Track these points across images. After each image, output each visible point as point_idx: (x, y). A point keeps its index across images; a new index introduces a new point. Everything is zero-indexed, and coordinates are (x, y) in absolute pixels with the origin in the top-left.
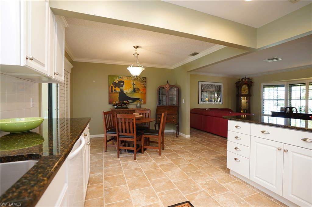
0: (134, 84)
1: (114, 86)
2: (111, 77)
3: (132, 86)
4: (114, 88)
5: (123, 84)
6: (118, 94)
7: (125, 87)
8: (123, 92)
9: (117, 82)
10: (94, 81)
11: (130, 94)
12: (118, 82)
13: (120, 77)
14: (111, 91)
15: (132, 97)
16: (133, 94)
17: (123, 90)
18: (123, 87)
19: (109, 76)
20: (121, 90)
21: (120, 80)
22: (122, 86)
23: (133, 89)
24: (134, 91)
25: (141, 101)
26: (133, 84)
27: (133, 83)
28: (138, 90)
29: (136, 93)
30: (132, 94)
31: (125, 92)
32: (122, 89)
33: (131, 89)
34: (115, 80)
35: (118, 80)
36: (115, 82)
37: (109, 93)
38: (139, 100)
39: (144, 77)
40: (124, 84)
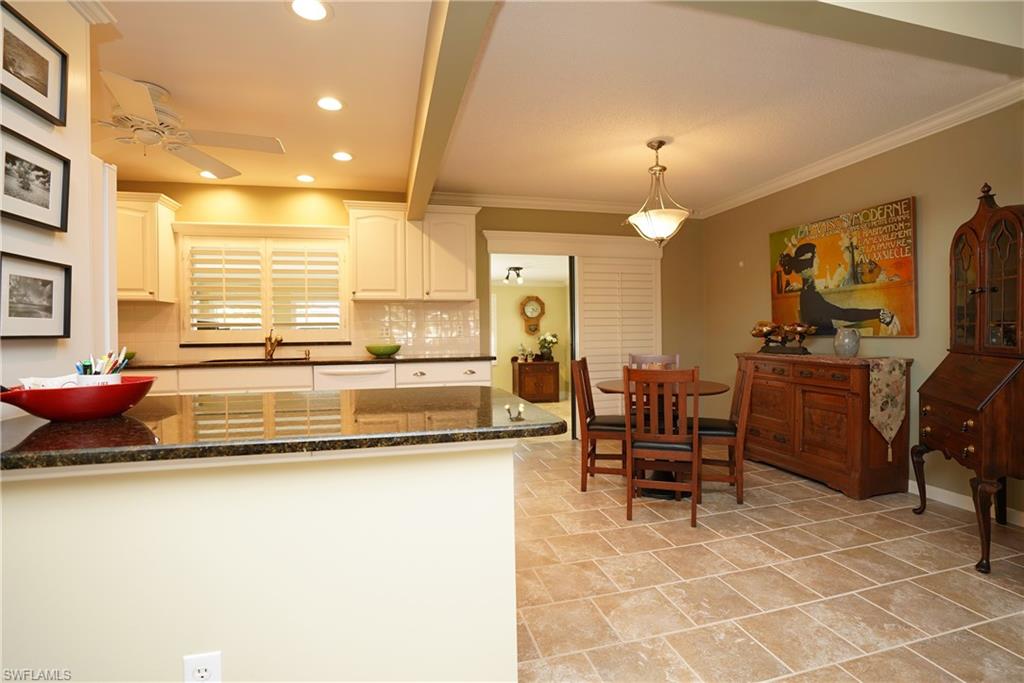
0: (852, 248)
1: (785, 270)
2: (777, 237)
3: (847, 256)
4: (785, 277)
5: (813, 257)
6: (798, 299)
7: (819, 268)
8: (814, 288)
9: (793, 253)
10: (741, 264)
11: (839, 292)
12: (796, 253)
13: (802, 232)
14: (779, 290)
15: (845, 306)
16: (851, 291)
17: (813, 282)
18: (811, 266)
19: (771, 235)
20: (805, 281)
21: (803, 242)
22: (809, 263)
23: (849, 269)
24: (855, 277)
25: (888, 324)
26: (848, 248)
27: (848, 244)
28: (871, 271)
29: (860, 286)
30: (845, 292)
31: (820, 285)
32: (810, 277)
33: (842, 273)
34: (787, 246)
35: (794, 245)
36: (788, 255)
37: (774, 298)
38: (878, 316)
39: (896, 203)
40: (813, 253)
